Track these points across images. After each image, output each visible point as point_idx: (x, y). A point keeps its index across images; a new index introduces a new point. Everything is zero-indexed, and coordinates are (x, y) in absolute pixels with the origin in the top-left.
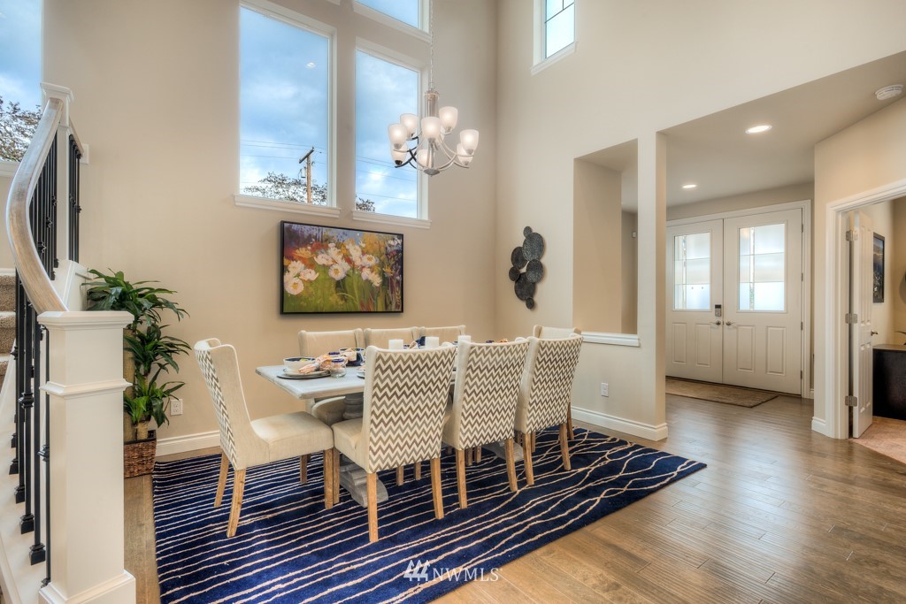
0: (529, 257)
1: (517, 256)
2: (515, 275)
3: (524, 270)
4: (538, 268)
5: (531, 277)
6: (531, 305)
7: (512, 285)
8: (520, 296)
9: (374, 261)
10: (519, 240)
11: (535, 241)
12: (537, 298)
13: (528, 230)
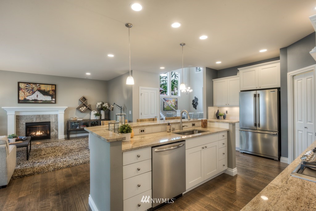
0: (195, 102)
1: (193, 101)
2: (193, 104)
3: (195, 103)
4: (197, 103)
5: (196, 104)
6: (196, 109)
7: (193, 105)
8: (194, 107)
9: (174, 103)
10: (194, 99)
11: (196, 99)
12: (197, 108)
13: (195, 97)
